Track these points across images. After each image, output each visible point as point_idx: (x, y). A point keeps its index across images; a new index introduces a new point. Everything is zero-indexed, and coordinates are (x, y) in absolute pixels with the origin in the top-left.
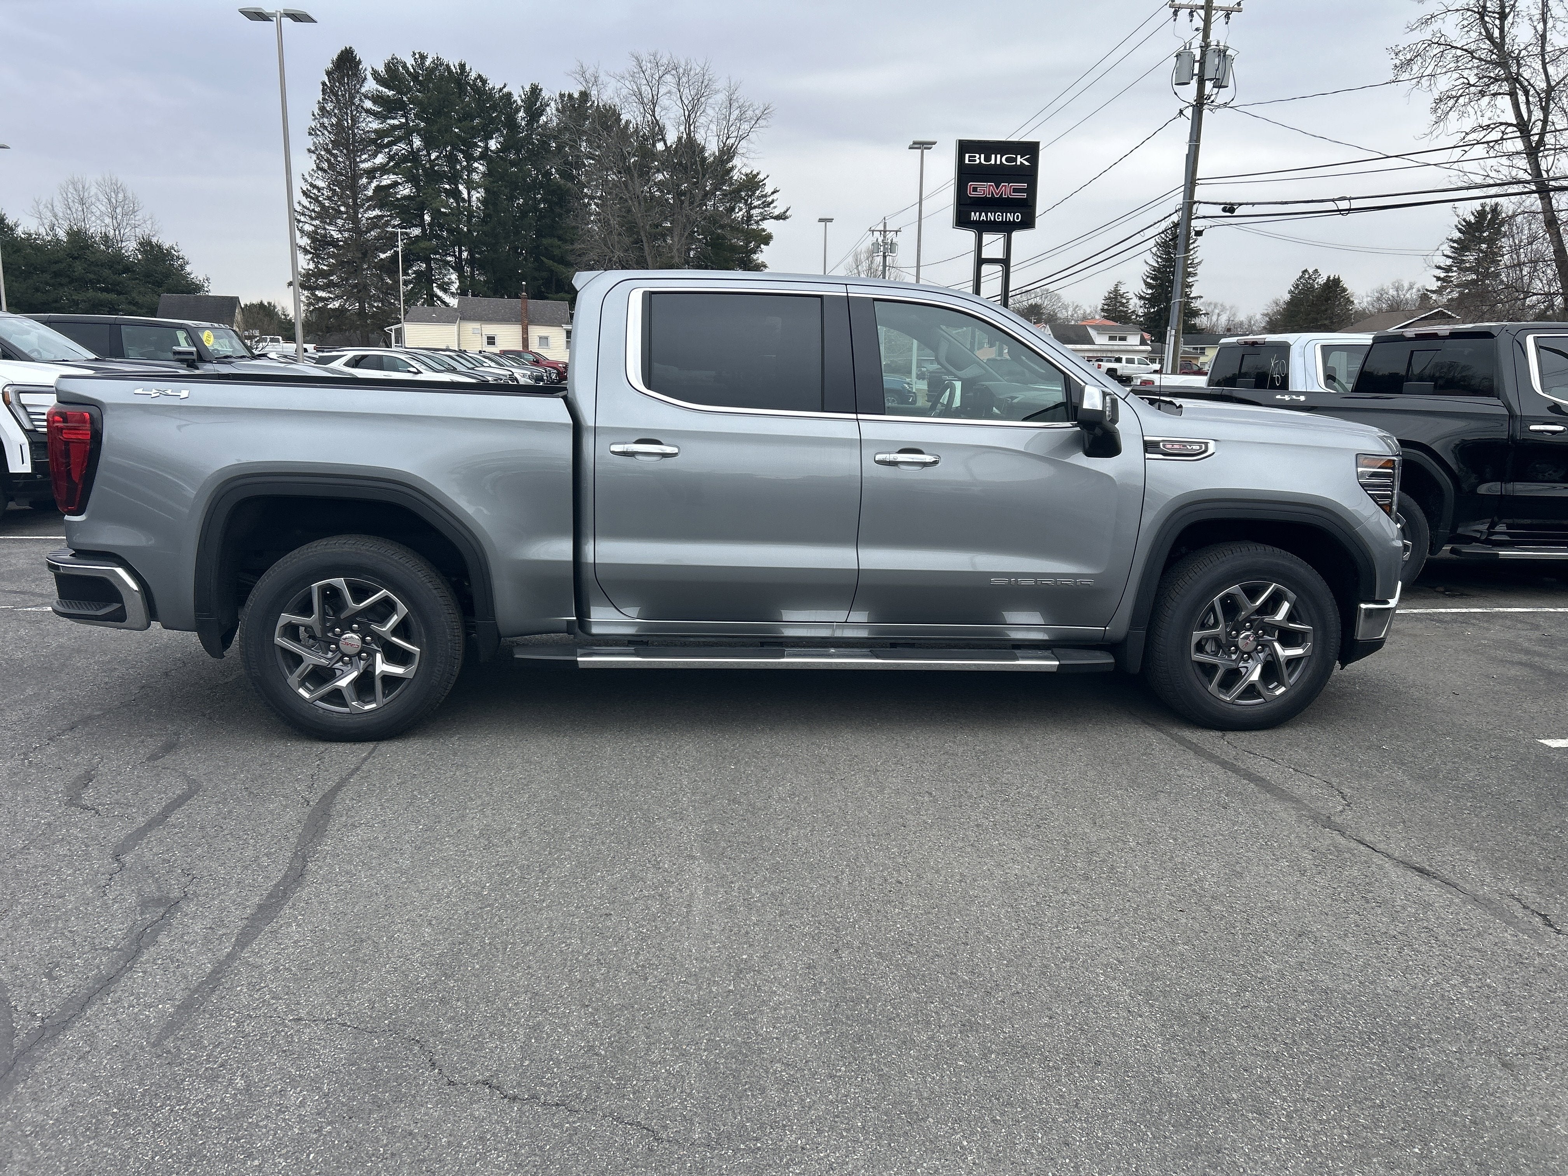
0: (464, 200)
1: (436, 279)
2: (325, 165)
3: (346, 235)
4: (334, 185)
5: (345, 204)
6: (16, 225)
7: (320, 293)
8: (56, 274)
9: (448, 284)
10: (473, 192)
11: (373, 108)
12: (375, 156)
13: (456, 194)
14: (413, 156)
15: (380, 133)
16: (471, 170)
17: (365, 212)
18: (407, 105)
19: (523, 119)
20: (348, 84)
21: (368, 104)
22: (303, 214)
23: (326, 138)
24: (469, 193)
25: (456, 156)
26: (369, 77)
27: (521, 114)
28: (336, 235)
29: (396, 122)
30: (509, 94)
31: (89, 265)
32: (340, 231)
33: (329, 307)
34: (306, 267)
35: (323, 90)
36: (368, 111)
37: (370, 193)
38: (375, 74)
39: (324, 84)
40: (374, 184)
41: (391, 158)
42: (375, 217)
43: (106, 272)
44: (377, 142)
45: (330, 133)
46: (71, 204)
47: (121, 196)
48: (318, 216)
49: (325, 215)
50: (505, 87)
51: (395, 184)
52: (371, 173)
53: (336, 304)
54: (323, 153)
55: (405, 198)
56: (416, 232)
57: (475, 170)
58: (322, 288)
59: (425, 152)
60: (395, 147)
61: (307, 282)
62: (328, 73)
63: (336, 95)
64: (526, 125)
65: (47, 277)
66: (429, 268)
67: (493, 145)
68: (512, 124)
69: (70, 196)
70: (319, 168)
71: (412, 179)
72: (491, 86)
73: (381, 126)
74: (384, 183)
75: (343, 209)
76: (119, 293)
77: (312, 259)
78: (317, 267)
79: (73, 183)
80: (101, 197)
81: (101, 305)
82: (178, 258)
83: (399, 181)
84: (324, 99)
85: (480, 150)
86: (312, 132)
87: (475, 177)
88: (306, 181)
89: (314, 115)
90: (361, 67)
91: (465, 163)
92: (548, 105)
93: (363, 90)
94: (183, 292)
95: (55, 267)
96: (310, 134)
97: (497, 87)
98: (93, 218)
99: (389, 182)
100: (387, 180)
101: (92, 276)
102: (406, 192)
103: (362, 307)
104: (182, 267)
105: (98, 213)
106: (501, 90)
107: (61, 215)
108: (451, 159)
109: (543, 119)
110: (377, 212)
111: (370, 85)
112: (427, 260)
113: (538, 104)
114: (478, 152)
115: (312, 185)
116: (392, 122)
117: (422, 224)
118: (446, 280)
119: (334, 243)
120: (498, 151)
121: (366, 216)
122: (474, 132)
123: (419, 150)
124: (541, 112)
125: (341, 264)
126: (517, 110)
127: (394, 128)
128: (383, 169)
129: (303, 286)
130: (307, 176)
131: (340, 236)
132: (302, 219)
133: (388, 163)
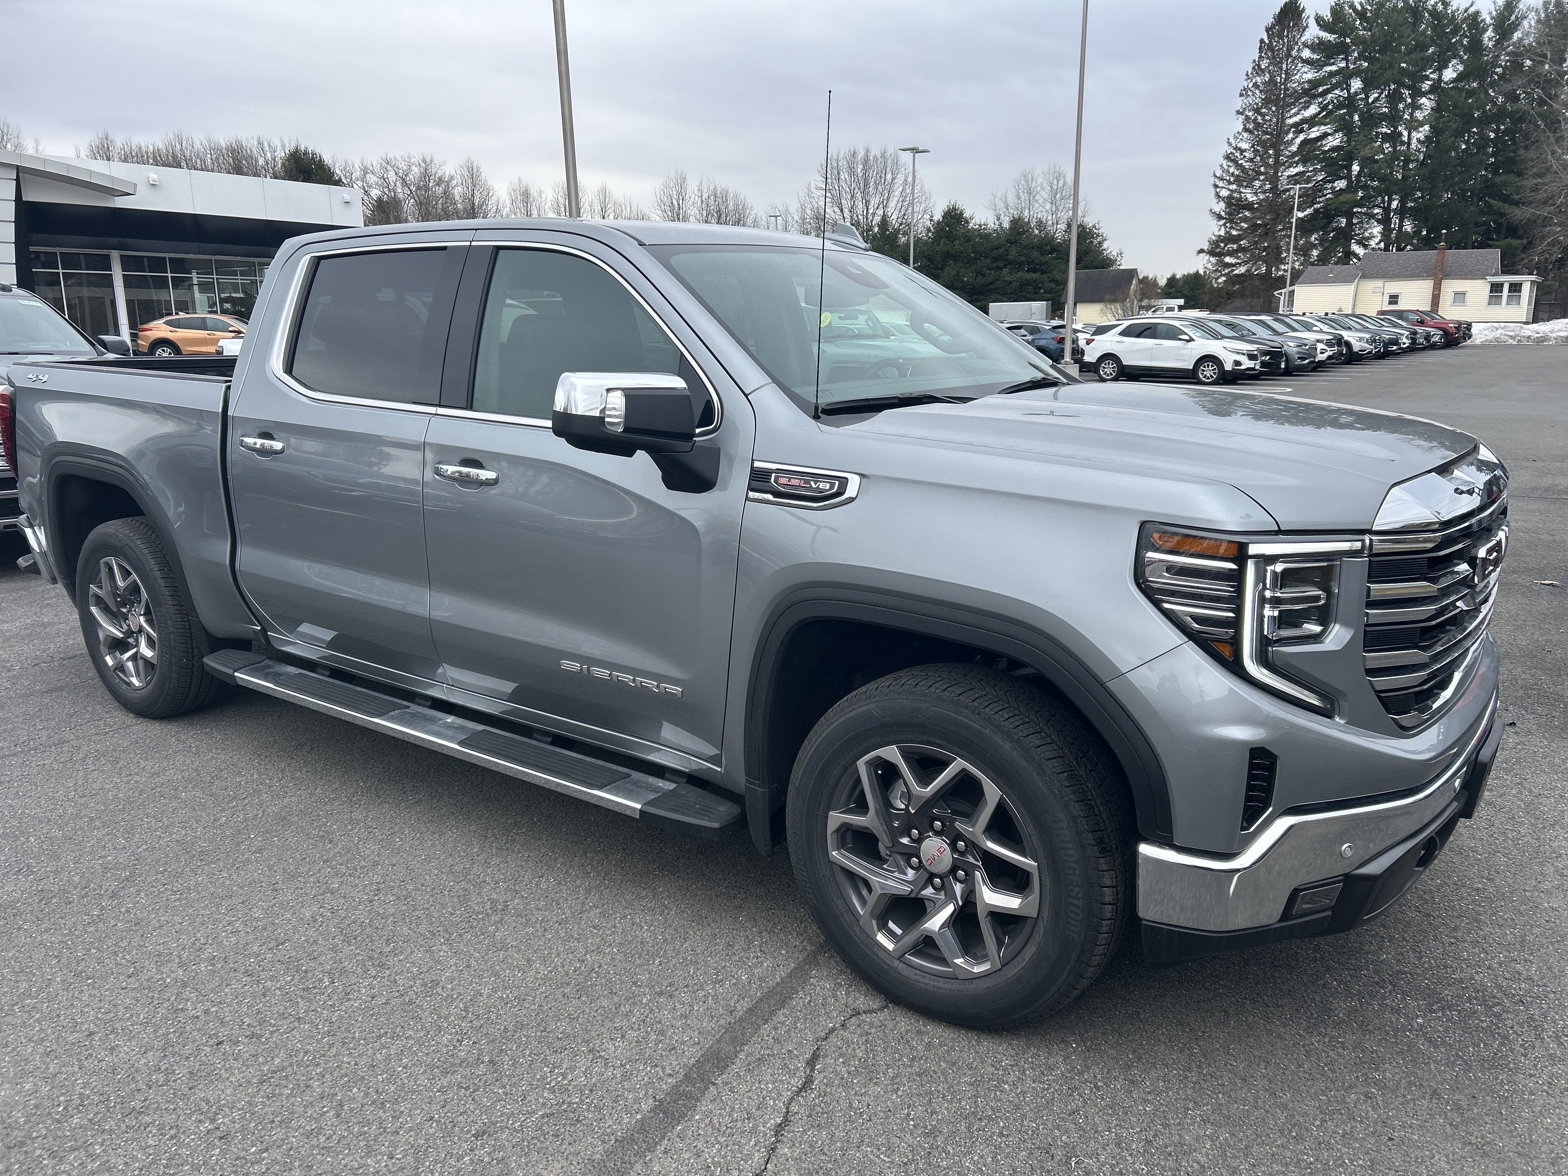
0: (1402, 143)
1: (1356, 235)
2: (1251, 126)
3: (1261, 196)
4: (1258, 145)
5: (1267, 165)
6: (971, 218)
7: (1228, 260)
8: (996, 259)
9: (1369, 238)
10: (1414, 134)
11: (1312, 56)
12: (1306, 108)
13: (1394, 138)
14: (1350, 103)
15: (1315, 83)
16: (1415, 106)
17: (1284, 170)
18: (1350, 47)
19: (1490, 39)
20: (1287, 36)
21: (1306, 54)
22: (1222, 179)
23: (1257, 97)
24: (1409, 135)
25: (1401, 94)
26: (1312, 23)
27: (1489, 33)
28: (1251, 198)
29: (1334, 68)
30: (1477, 13)
31: (1022, 249)
32: (1256, 194)
33: (1235, 272)
34: (1217, 233)
35: (1260, 48)
36: (1304, 61)
37: (1294, 148)
38: (1319, 20)
39: (1262, 41)
40: (1302, 137)
41: (1324, 108)
42: (1296, 174)
43: (1035, 254)
44: (1310, 92)
45: (1261, 91)
46: (1021, 194)
47: (1061, 183)
48: (1238, 180)
49: (1244, 179)
50: (1472, 5)
51: (1325, 135)
52: (1298, 128)
53: (1242, 270)
54: (1250, 114)
55: (1333, 149)
56: (1341, 184)
57: (1419, 107)
58: (1231, 254)
59: (1363, 96)
60: (1330, 95)
61: (1215, 250)
62: (1268, 30)
63: (1273, 51)
64: (1494, 46)
65: (988, 261)
66: (1350, 224)
67: (1449, 74)
68: (1476, 47)
69: (1021, 187)
70: (1246, 130)
71: (1345, 127)
72: (1454, 8)
73: (1316, 75)
74: (1313, 136)
75: (1262, 169)
76: (1043, 272)
77: (1225, 224)
78: (1227, 233)
79: (1024, 176)
80: (1045, 185)
81: (1027, 285)
82: (1098, 235)
83: (1329, 131)
84: (1260, 57)
85: (1430, 83)
86: (1244, 93)
87: (1419, 115)
88: (1230, 144)
89: (1247, 75)
90: (1304, 15)
91: (1409, 100)
92: (1525, 18)
93: (1303, 39)
94: (1097, 268)
95: (995, 253)
96: (1241, 95)
97: (1462, 7)
98: (1037, 206)
99: (1318, 134)
100: (1315, 133)
101: (1023, 258)
102: (1337, 143)
103: (1269, 271)
104: (1100, 243)
105: (1041, 201)
106: (1466, 10)
107: (1011, 204)
108: (1394, 98)
109: (1517, 35)
110: (1300, 168)
111: (1313, 32)
112: (1350, 215)
113: (1513, 18)
114: (1426, 86)
115: (1236, 148)
116: (1329, 68)
117: (1348, 177)
118: (1366, 234)
119: (1249, 206)
120: (1454, 81)
121: (1286, 174)
122: (1426, 62)
123: (1356, 94)
124: (1515, 26)
125: (1254, 227)
126: (1485, 30)
127: (1332, 74)
128: (1312, 122)
129: (1211, 253)
130: (1232, 141)
131: (1255, 198)
132: (1221, 184)
133: (1320, 113)
